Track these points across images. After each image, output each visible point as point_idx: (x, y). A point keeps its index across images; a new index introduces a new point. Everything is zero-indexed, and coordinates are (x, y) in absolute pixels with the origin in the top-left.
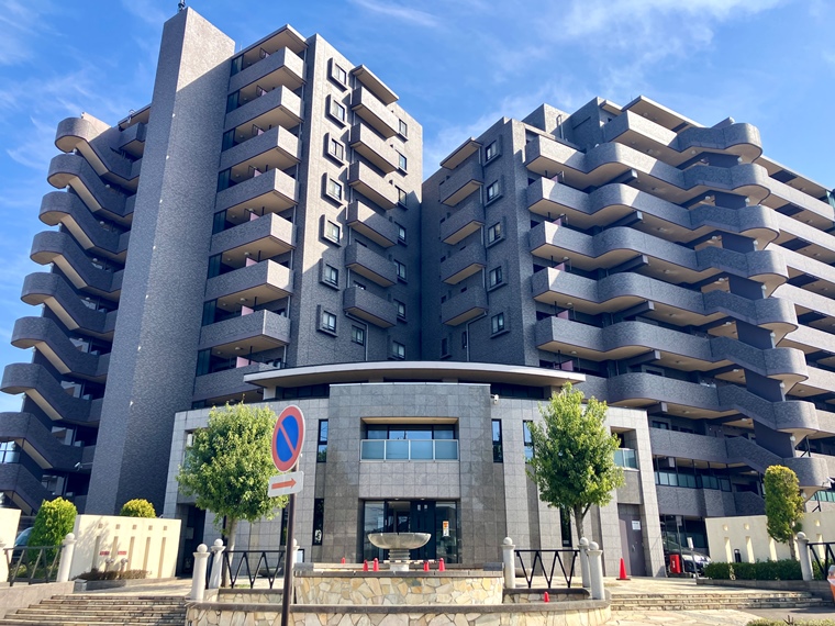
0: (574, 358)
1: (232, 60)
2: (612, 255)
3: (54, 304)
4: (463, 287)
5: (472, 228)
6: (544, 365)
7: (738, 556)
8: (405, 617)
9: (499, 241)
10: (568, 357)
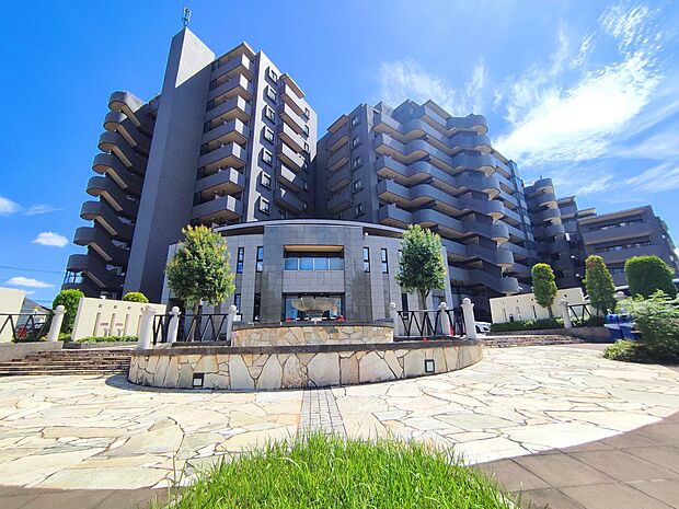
1: (213, 63)
2: (419, 176)
3: (106, 195)
4: (338, 192)
5: (345, 160)
7: (512, 318)
8: (335, 355)
9: (359, 166)
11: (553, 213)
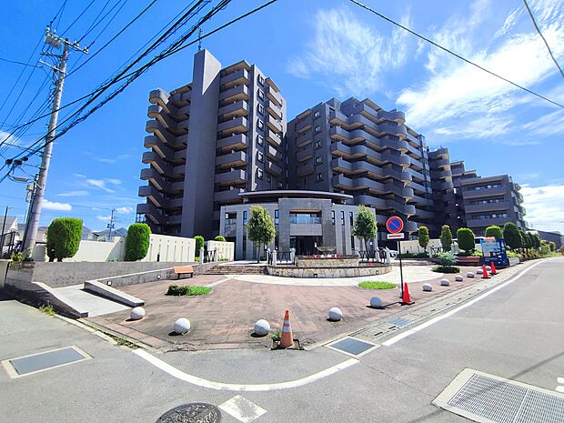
0: (345, 190)
1: (220, 72)
2: (358, 155)
3: (154, 164)
5: (310, 141)
6: (335, 192)
7: (408, 252)
9: (320, 147)
10: (343, 190)
11: (447, 175)
